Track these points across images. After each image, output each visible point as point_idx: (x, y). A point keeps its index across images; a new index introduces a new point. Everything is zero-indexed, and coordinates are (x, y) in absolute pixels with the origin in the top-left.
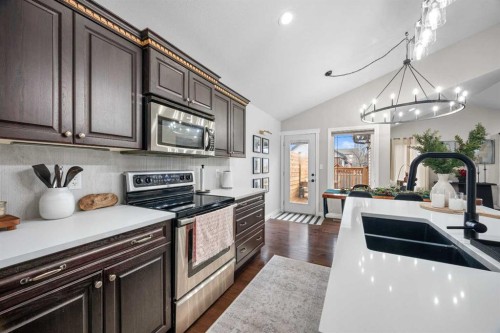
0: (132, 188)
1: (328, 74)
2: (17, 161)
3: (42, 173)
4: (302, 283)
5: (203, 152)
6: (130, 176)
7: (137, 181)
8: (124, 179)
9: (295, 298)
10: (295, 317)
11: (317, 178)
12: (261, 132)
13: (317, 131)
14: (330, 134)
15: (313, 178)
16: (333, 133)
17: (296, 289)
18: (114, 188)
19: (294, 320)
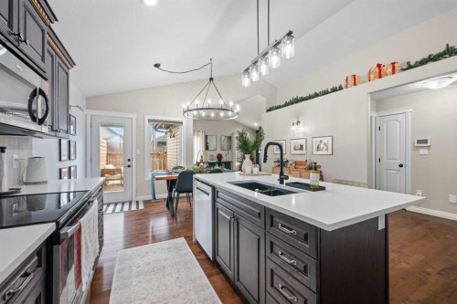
1: (157, 66)
4: (165, 260)
9: (168, 275)
10: (180, 287)
11: (134, 163)
13: (133, 116)
14: (146, 121)
15: (130, 163)
16: (150, 121)
17: (164, 267)
19: (182, 290)
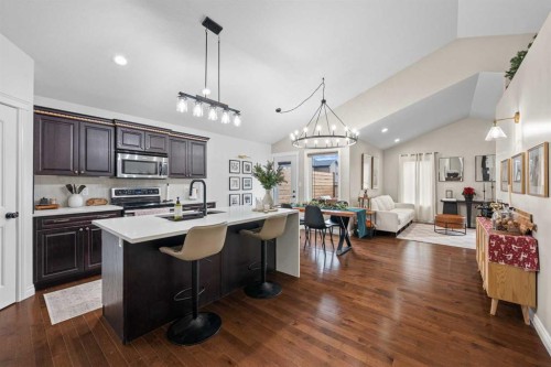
0: (114, 196)
1: (278, 111)
2: (61, 183)
3: (70, 188)
5: (158, 176)
6: (113, 190)
7: (117, 193)
8: (111, 191)
11: (297, 194)
12: (240, 157)
13: (297, 153)
14: (306, 156)
15: (294, 194)
18: (106, 196)
